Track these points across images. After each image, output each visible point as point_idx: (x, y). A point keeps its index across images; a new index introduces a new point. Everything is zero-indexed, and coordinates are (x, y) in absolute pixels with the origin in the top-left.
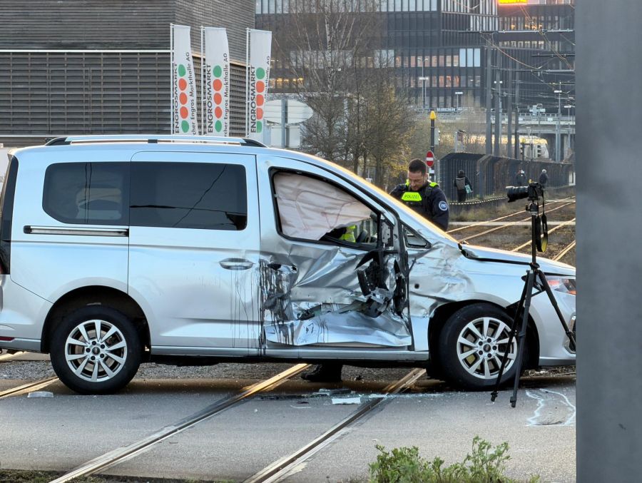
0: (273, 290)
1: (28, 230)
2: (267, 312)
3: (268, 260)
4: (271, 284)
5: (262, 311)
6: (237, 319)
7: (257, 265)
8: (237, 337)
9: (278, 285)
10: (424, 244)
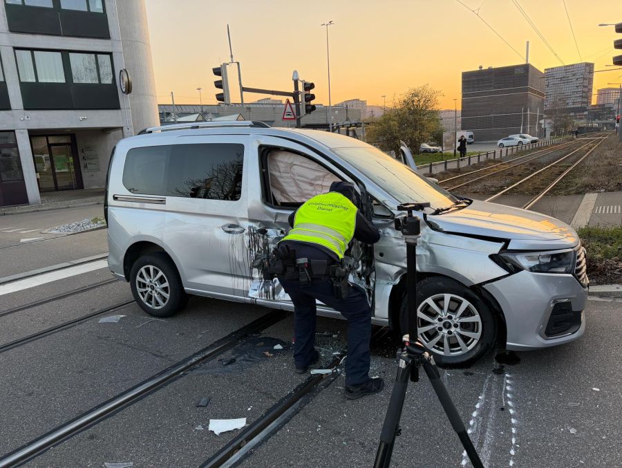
0: (261, 252)
1: (115, 198)
2: (255, 270)
3: (257, 226)
4: (259, 247)
5: (251, 269)
6: (235, 273)
7: (247, 231)
8: (236, 288)
9: (264, 247)
10: (389, 215)
